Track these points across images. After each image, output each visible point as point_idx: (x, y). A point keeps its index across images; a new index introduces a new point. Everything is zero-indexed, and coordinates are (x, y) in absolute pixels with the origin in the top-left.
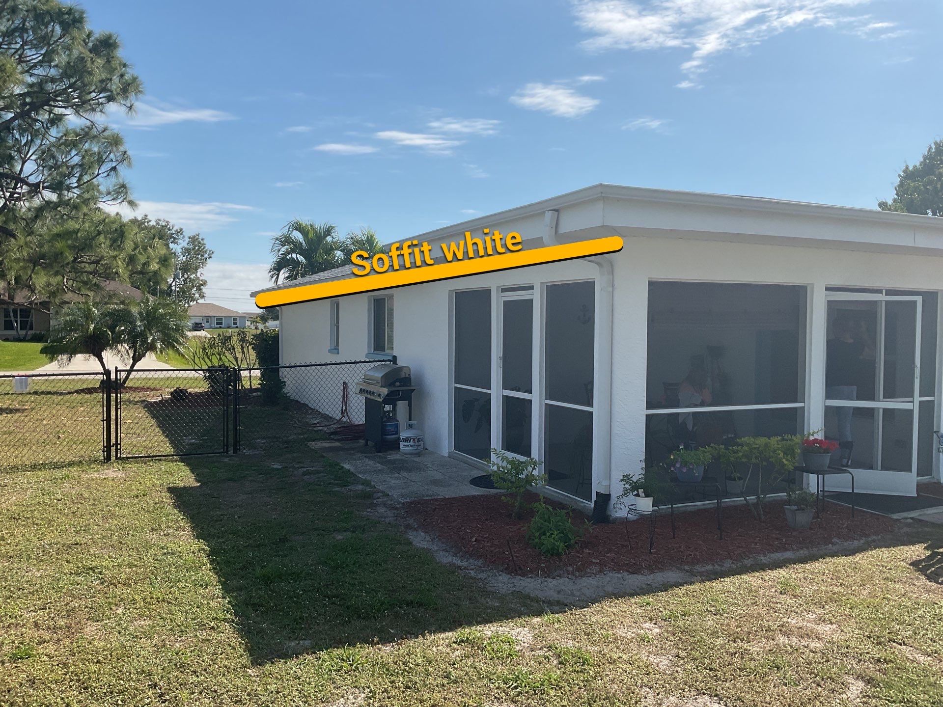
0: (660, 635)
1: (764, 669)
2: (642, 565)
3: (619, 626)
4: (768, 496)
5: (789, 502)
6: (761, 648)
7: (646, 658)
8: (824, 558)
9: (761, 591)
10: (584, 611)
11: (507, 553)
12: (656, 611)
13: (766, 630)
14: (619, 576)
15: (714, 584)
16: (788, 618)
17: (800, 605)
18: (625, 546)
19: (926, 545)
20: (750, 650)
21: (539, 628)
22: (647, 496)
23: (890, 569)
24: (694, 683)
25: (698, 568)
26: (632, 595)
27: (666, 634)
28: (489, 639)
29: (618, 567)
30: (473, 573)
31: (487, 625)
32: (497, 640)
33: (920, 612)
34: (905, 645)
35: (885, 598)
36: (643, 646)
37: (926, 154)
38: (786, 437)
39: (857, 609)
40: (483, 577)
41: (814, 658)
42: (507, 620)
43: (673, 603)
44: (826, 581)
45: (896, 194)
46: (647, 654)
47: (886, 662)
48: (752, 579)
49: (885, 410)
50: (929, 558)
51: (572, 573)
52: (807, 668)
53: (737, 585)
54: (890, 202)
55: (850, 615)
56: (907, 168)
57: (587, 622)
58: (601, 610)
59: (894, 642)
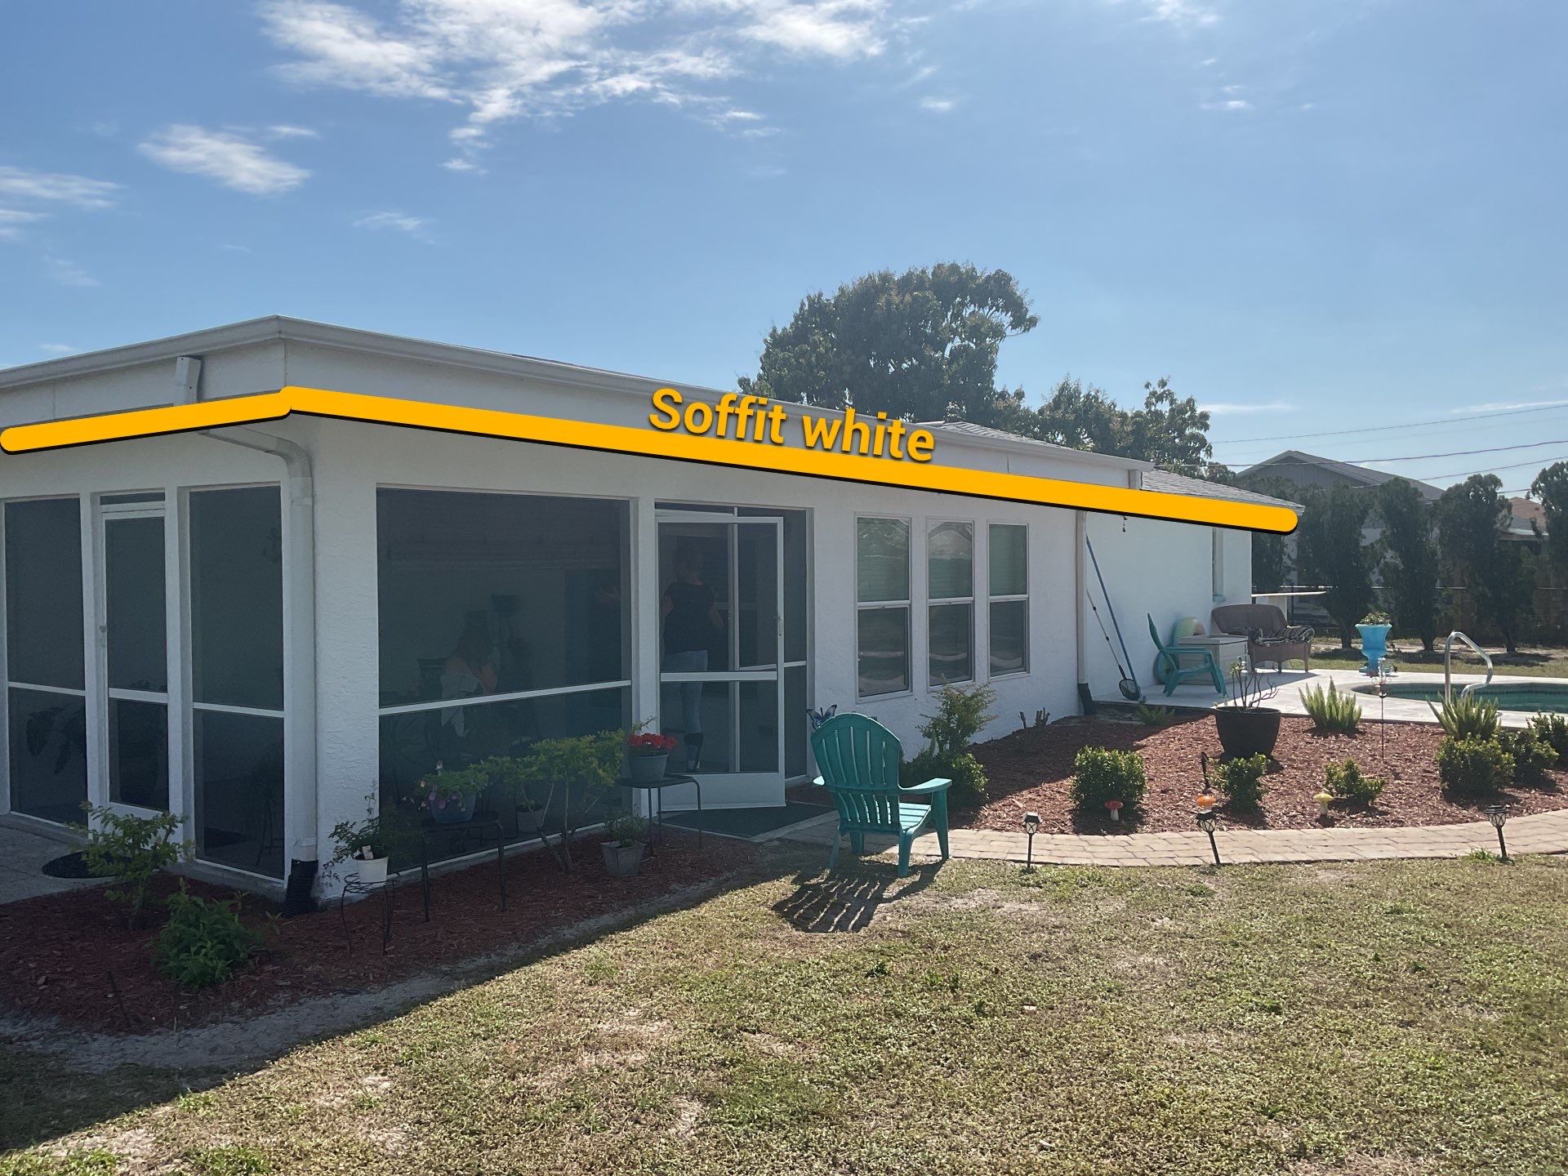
0: (391, 1092)
1: (557, 1114)
2: (368, 977)
3: (319, 1090)
4: (577, 830)
5: (609, 837)
6: (554, 1079)
7: (364, 1137)
8: (656, 918)
9: (560, 986)
10: (258, 1077)
11: (110, 996)
12: (388, 1052)
13: (564, 1050)
14: (327, 1002)
15: (487, 988)
16: (599, 1023)
17: (618, 997)
18: (340, 948)
19: (794, 877)
20: (536, 1087)
21: (168, 1125)
22: (376, 857)
23: (746, 920)
24: (443, 1162)
25: (465, 965)
26: (346, 1032)
27: (401, 1088)
28: (62, 1165)
29: (324, 987)
30: (36, 1045)
31: (61, 1140)
32: (79, 1165)
33: (782, 979)
34: (760, 1032)
35: (736, 966)
36: (360, 1117)
37: (798, 312)
38: (602, 735)
39: (697, 990)
40: (59, 1049)
41: (632, 1079)
42: (104, 1122)
43: (417, 1033)
44: (657, 953)
45: (761, 368)
46: (366, 1130)
47: (732, 1065)
48: (547, 970)
49: (742, 683)
50: (798, 895)
51: (240, 1012)
52: (621, 1097)
53: (524, 982)
54: (753, 379)
55: (688, 1001)
56: (775, 330)
57: (260, 1096)
58: (288, 1069)
59: (746, 1030)
